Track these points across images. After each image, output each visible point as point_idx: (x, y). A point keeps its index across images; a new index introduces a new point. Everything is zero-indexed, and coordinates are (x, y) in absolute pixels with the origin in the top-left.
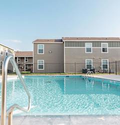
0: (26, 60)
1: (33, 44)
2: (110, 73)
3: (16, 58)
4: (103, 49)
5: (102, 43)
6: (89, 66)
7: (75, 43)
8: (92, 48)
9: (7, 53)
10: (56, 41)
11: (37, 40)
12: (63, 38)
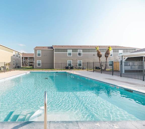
0: (29, 59)
1: (34, 50)
2: (83, 69)
3: (22, 58)
4: (79, 53)
5: (78, 50)
6: (70, 65)
7: (61, 50)
8: (72, 53)
9: (17, 56)
10: (49, 48)
11: (37, 47)
12: (53, 46)
